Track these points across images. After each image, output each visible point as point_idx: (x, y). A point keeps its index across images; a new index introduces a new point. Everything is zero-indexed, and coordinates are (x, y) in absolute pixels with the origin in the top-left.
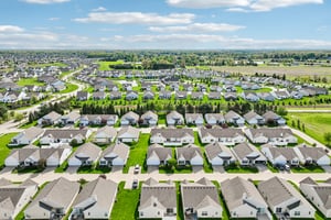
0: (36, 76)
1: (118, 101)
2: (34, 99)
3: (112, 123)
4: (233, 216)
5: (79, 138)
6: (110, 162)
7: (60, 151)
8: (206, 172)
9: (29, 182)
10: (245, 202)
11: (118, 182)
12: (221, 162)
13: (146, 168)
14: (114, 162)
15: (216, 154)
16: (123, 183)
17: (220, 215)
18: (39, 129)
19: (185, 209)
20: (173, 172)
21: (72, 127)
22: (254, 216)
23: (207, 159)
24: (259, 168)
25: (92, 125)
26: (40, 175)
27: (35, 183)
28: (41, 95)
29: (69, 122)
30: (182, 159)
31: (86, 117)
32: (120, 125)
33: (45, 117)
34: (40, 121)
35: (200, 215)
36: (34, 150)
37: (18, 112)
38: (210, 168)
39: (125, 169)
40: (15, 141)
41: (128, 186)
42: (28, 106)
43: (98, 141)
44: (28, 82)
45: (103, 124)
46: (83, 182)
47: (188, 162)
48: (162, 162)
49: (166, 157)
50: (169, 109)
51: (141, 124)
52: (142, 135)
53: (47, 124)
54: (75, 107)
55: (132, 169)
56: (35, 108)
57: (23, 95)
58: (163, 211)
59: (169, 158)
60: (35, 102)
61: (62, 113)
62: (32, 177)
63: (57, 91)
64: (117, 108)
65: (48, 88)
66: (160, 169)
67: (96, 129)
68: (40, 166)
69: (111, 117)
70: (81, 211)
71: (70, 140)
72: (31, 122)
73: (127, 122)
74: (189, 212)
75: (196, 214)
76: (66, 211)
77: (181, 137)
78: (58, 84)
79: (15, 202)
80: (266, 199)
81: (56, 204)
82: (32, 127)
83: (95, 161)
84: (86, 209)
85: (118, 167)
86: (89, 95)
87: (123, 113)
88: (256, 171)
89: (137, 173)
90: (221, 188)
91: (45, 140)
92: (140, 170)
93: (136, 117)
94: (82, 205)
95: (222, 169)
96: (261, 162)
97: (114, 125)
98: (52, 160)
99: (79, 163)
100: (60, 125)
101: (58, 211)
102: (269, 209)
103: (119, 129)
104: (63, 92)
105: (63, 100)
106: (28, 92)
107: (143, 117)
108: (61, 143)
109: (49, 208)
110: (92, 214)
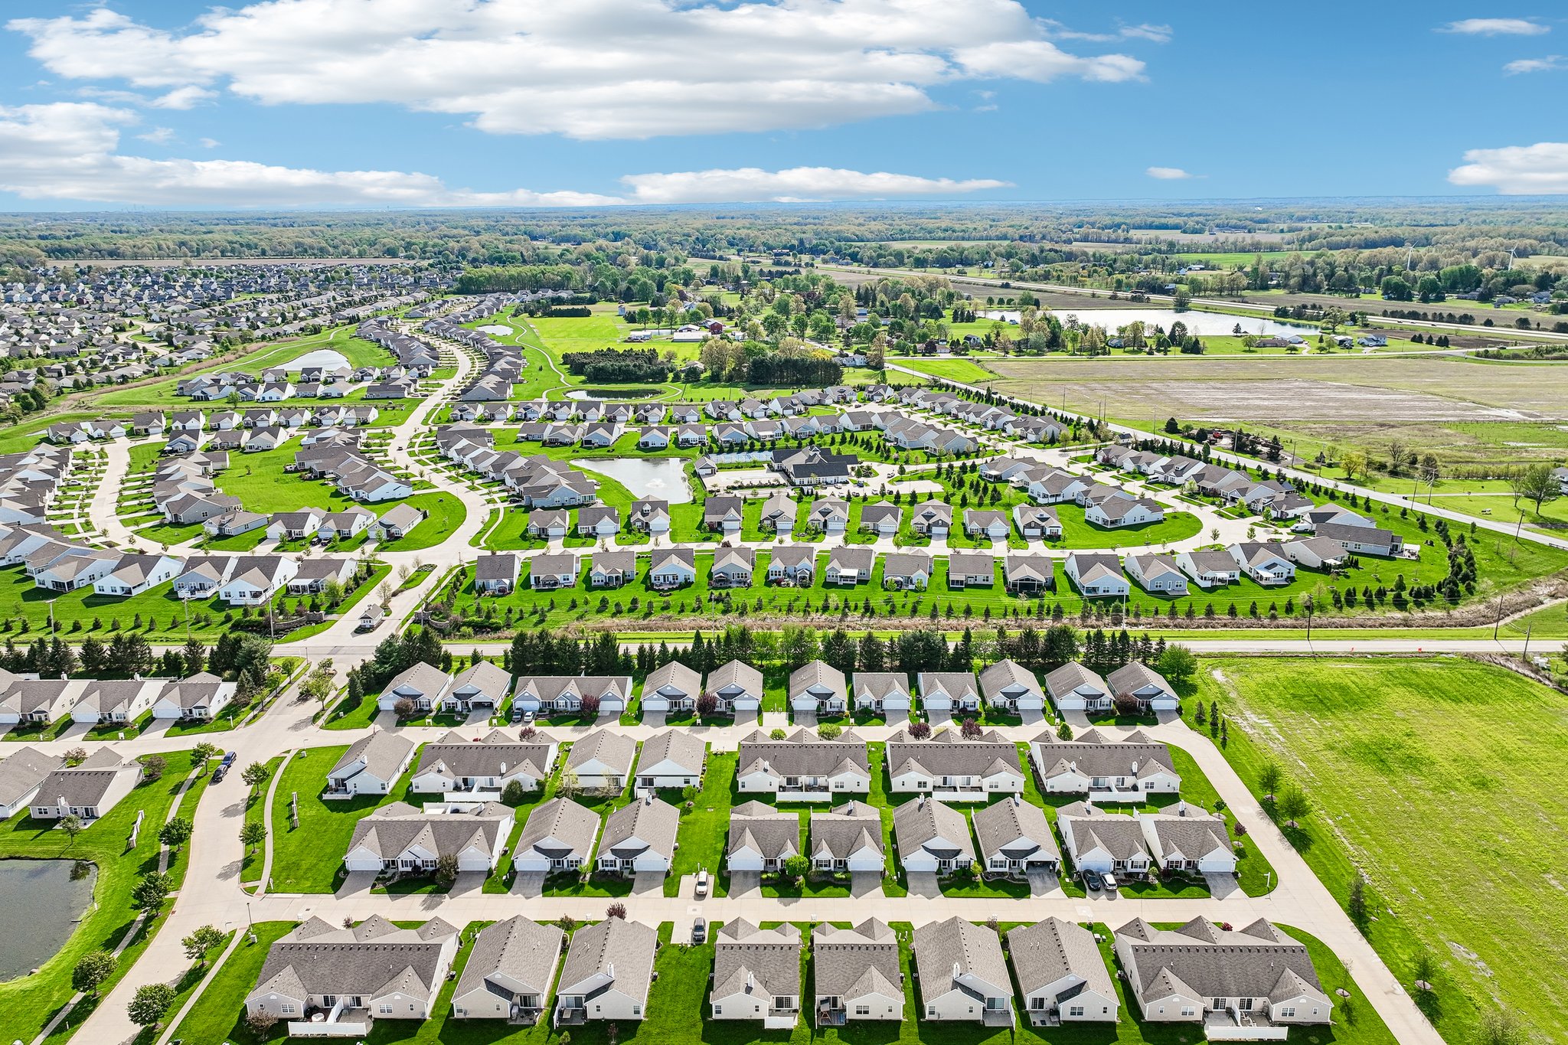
3: (617, 706)
5: (529, 778)
6: (627, 864)
7: (490, 828)
10: (956, 984)
11: (654, 925)
13: (725, 881)
14: (640, 863)
16: (666, 928)
17: (898, 1015)
19: (817, 997)
20: (798, 894)
23: (896, 856)
24: (1035, 883)
25: (554, 715)
26: (447, 899)
27: (452, 928)
29: (479, 705)
30: (824, 854)
32: (640, 716)
33: (403, 686)
34: (387, 700)
39: (670, 883)
40: (342, 786)
41: (682, 936)
45: (589, 711)
47: (842, 865)
48: (770, 862)
49: (781, 848)
51: (709, 712)
52: (710, 758)
53: (409, 713)
55: (687, 883)
58: (768, 1004)
59: (791, 853)
66: (764, 884)
67: (566, 733)
68: (447, 878)
70: (578, 1001)
71: (503, 784)
72: (357, 703)
76: (543, 1001)
77: (830, 770)
79: (426, 978)
81: (521, 985)
83: (587, 859)
84: (590, 996)
85: (651, 877)
89: (700, 896)
90: (915, 945)
92: (709, 889)
93: (683, 681)
94: (582, 988)
95: (932, 884)
96: (1044, 864)
97: (620, 716)
98: (474, 856)
99: (547, 867)
100: (451, 713)
101: (526, 1000)
107: (715, 682)
109: (507, 994)
110: (602, 1009)
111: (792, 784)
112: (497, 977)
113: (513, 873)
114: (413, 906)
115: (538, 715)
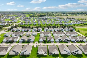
0: (9, 18)
1: (31, 25)
2: (9, 24)
4: (61, 54)
5: (22, 35)
6: (30, 41)
7: (17, 38)
8: (55, 43)
9: (9, 46)
10: (65, 50)
12: (58, 40)
13: (39, 42)
14: (31, 41)
15: (57, 38)
16: (33, 46)
17: (58, 54)
18: (11, 32)
19: (49, 52)
20: (46, 43)
21: (20, 32)
22: (67, 54)
23: (55, 40)
24: (68, 42)
25: (25, 31)
26: (12, 44)
27: (11, 46)
28: (11, 23)
29: (19, 30)
30: (48, 40)
31: (23, 29)
33: (13, 29)
34: (11, 30)
35: (53, 54)
36: (10, 38)
37: (5, 28)
38: (56, 42)
39: (34, 42)
40: (5, 35)
41: (35, 46)
42: (8, 26)
43: (27, 35)
44: (7, 20)
45: (28, 31)
46: (23, 45)
47: (50, 41)
48: (43, 40)
50: (45, 27)
51: (38, 31)
52: (38, 34)
53: (13, 31)
54: (20, 27)
55: (35, 42)
56: (10, 27)
57: (6, 23)
58: (44, 53)
59: (45, 39)
60: (10, 25)
61: (17, 28)
62: (10, 44)
63: (15, 22)
64: (31, 27)
65: (13, 22)
66: (43, 42)
68: (12, 42)
69: (30, 29)
70: (23, 53)
71: (19, 35)
72: (9, 30)
73: (34, 30)
74: (50, 53)
75: (52, 53)
76: (19, 53)
77: (48, 34)
78: (15, 20)
79: (6, 50)
80: (70, 50)
81: (17, 51)
82: (9, 32)
83: (26, 40)
85: (32, 42)
86: (24, 23)
87: (33, 28)
88: (67, 43)
89: (37, 43)
90: (59, 47)
91: (13, 35)
93: (36, 29)
94: (23, 51)
95: (59, 42)
96: (69, 40)
97: (31, 31)
98: (15, 40)
99: (22, 41)
100: (16, 31)
101: (17, 53)
102: (71, 52)
103: (32, 32)
104: (17, 23)
105: (17, 25)
106: (8, 22)
107: (38, 29)
108: (17, 36)
109: (15, 52)
110: (26, 53)
111: (45, 35)
112: (14, 50)
113: (19, 42)
114: (8, 44)
115: (24, 31)
